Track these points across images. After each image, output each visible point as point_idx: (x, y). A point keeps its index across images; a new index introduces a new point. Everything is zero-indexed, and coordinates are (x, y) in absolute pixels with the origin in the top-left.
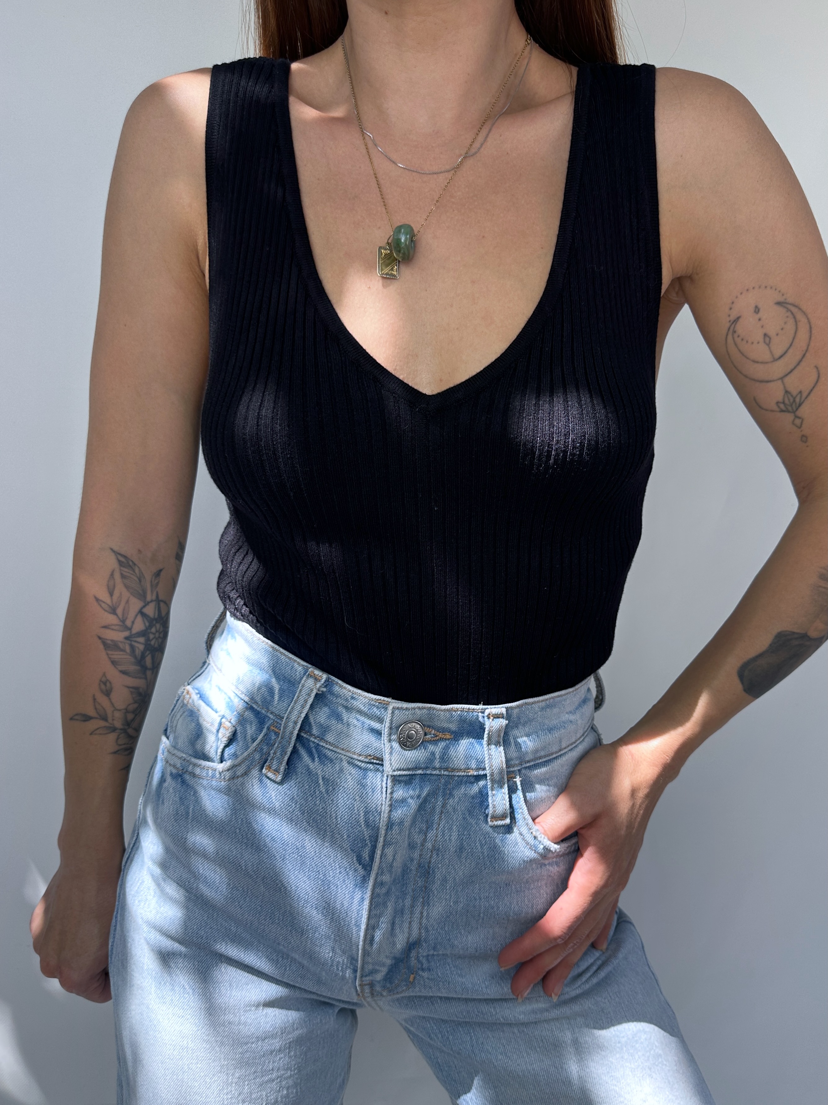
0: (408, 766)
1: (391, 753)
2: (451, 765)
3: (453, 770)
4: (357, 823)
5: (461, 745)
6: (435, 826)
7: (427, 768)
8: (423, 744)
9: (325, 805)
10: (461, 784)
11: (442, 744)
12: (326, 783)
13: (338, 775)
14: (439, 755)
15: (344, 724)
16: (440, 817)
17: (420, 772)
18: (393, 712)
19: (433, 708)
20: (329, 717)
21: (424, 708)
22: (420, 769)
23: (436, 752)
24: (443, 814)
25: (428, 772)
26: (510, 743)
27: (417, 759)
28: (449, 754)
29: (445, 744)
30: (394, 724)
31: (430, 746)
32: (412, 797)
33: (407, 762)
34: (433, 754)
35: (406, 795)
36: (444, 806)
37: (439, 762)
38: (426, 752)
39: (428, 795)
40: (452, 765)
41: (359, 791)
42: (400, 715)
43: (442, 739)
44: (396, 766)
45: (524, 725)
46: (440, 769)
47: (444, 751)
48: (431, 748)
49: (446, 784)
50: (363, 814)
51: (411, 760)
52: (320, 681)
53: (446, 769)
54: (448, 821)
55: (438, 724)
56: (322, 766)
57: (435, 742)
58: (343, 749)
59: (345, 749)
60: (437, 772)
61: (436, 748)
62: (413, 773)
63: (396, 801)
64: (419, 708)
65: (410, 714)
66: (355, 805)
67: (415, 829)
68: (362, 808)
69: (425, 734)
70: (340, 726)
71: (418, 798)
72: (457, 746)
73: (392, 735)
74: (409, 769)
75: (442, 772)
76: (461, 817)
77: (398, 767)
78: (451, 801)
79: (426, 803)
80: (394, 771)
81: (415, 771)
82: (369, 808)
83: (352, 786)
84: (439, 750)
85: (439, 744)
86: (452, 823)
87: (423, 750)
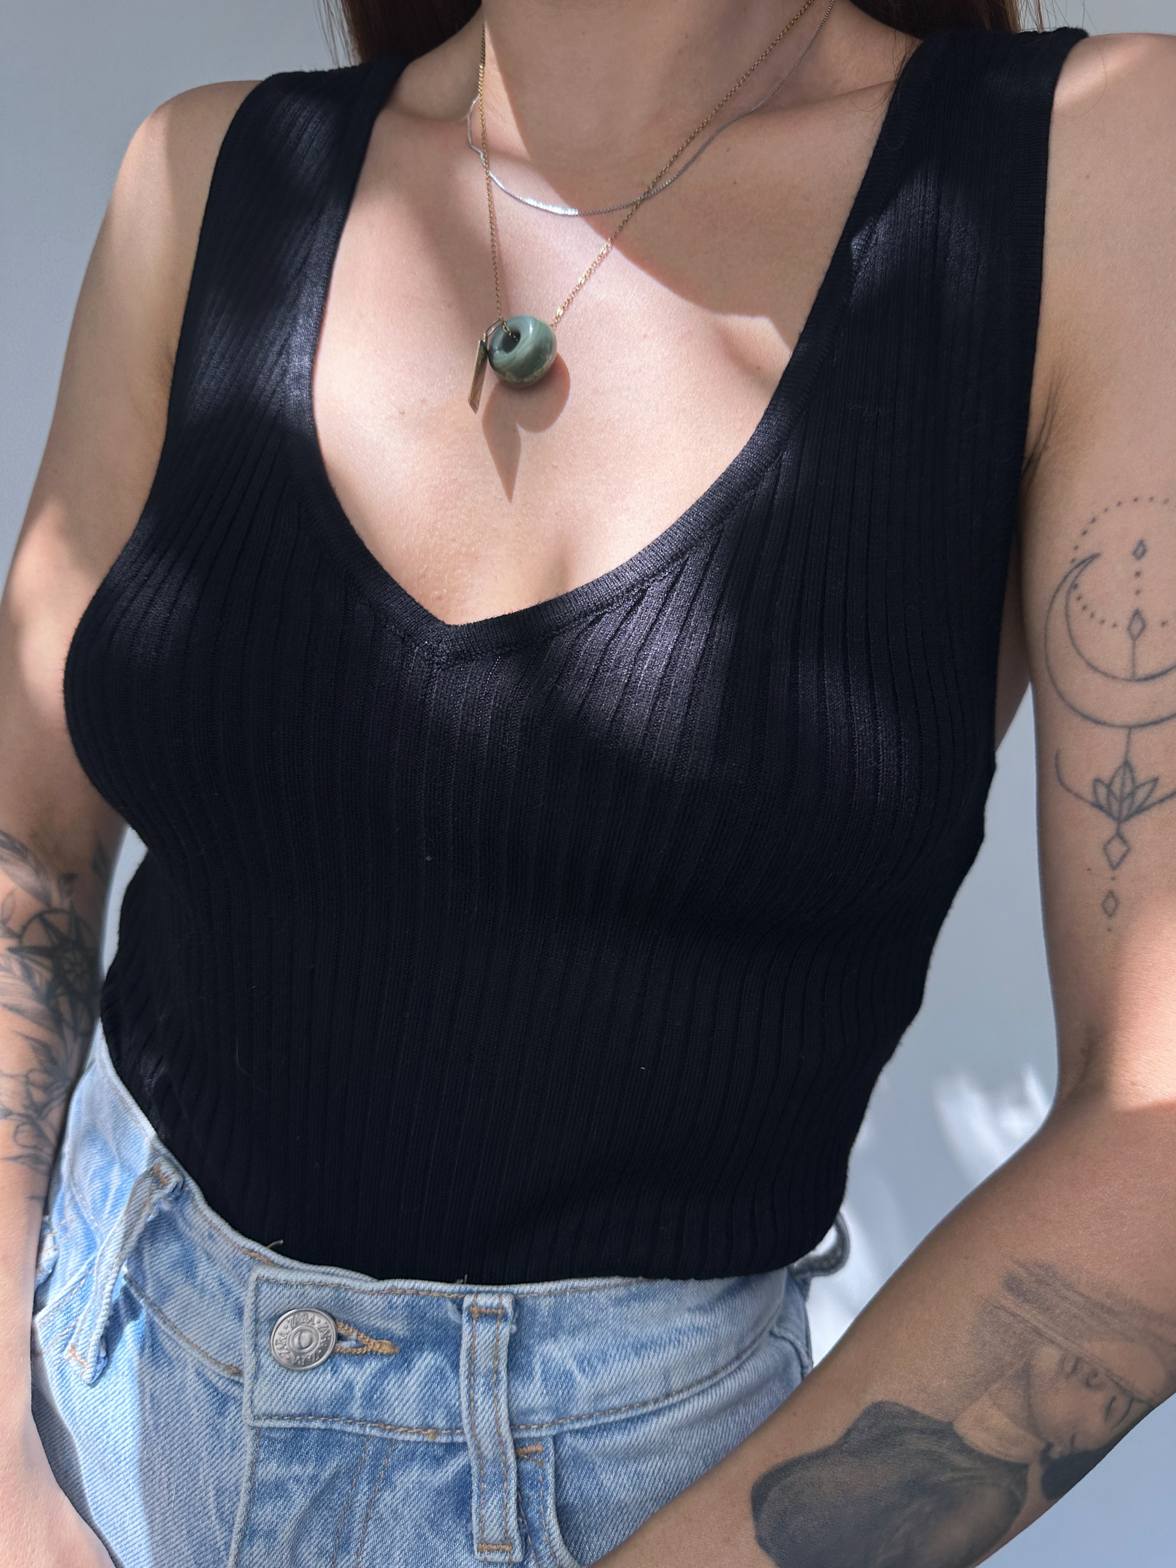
0: (289, 1408)
1: (255, 1377)
2: (386, 1416)
3: (395, 1428)
4: (204, 1508)
5: (413, 1372)
6: (354, 1546)
7: (334, 1416)
8: (334, 1360)
9: (153, 1455)
10: (412, 1460)
11: (372, 1366)
12: (156, 1407)
13: (176, 1395)
14: (363, 1389)
15: (195, 1287)
16: (365, 1528)
17: (317, 1424)
18: (257, 1289)
19: (344, 1285)
20: (175, 1265)
21: (326, 1285)
22: (317, 1417)
23: (355, 1382)
24: (370, 1522)
25: (336, 1426)
26: (531, 1373)
27: (311, 1394)
28: (384, 1389)
29: (380, 1364)
30: (262, 1313)
31: (347, 1367)
32: (298, 1480)
33: (288, 1401)
34: (349, 1386)
35: (282, 1472)
36: (371, 1504)
37: (361, 1405)
38: (334, 1380)
39: (335, 1476)
40: (389, 1416)
41: (209, 1440)
42: (272, 1295)
43: (373, 1354)
44: (262, 1407)
45: (574, 1331)
46: (364, 1421)
47: (374, 1382)
48: (348, 1370)
49: (377, 1456)
50: (214, 1492)
51: (299, 1395)
52: (165, 1185)
53: (380, 1423)
54: (383, 1538)
55: (363, 1319)
56: (154, 1368)
57: (358, 1357)
58: (188, 1341)
59: (192, 1340)
60: (357, 1429)
61: (358, 1373)
62: (302, 1425)
63: (263, 1484)
64: (314, 1285)
65: (293, 1294)
66: (201, 1470)
67: (309, 1547)
68: (212, 1480)
69: (340, 1338)
70: (187, 1290)
71: (310, 1483)
72: (406, 1373)
73: (259, 1336)
74: (292, 1417)
75: (368, 1430)
76: (410, 1533)
77: (267, 1409)
78: (387, 1496)
79: (333, 1494)
80: (257, 1418)
81: (308, 1421)
82: (224, 1482)
83: (198, 1427)
84: (364, 1378)
85: (367, 1364)
86: (392, 1542)
87: (329, 1376)
